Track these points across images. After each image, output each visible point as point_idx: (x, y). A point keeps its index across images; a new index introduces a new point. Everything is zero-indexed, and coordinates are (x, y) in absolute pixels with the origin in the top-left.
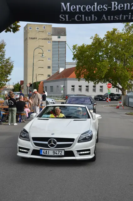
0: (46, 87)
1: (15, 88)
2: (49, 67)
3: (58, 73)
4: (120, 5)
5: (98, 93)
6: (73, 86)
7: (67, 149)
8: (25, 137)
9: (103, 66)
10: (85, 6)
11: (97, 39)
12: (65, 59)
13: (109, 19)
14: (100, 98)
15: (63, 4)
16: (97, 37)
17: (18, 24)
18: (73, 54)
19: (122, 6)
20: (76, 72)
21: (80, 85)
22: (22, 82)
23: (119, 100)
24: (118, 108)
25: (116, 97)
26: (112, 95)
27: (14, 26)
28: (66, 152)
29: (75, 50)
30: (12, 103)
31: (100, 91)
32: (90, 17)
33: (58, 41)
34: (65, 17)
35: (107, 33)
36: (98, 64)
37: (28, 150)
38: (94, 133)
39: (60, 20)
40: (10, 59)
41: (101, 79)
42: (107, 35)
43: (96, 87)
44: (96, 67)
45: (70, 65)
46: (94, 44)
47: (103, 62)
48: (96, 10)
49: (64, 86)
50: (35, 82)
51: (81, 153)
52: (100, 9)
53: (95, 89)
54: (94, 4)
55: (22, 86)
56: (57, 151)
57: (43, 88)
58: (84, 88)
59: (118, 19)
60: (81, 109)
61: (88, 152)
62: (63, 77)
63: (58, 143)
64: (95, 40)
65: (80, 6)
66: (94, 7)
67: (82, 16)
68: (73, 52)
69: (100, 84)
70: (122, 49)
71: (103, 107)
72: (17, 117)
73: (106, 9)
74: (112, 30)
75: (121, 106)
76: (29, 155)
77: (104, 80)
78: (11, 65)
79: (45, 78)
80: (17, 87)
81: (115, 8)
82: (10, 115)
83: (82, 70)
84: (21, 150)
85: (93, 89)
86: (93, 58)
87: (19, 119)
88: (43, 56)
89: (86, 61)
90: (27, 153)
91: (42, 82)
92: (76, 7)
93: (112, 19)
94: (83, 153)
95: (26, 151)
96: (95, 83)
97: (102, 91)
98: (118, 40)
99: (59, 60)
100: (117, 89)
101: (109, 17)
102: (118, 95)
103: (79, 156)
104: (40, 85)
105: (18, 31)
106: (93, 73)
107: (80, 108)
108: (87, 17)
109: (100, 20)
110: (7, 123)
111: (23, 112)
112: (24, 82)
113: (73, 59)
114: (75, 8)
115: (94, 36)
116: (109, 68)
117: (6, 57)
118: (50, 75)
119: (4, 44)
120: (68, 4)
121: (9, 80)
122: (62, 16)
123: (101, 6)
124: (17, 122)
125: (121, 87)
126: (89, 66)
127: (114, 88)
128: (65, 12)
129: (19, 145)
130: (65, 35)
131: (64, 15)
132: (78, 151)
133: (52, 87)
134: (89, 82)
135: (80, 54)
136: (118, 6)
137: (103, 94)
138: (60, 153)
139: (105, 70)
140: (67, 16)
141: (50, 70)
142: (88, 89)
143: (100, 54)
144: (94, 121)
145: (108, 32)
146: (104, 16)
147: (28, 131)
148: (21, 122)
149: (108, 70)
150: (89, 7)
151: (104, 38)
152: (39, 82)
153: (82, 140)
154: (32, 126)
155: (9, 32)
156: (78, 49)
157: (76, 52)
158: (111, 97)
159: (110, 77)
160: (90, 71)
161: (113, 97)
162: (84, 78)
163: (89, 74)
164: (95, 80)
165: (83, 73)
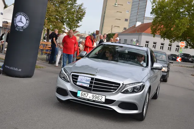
2: (126, 20)
3: (134, 26)
5: (173, 52)
6: (147, 42)
9: (182, 23)
12: (145, 13)
14: (174, 57)
18: (152, 8)
20: (152, 27)
22: (98, 32)
23: (193, 62)
25: (192, 58)
26: (186, 55)
29: (154, 4)
31: (176, 51)
36: (177, 21)
43: (172, 46)
44: (173, 24)
45: (148, 20)
47: (182, 19)
49: (137, 41)
50: (110, 33)
58: (158, 46)
62: (138, 31)
69: (176, 43)
71: (171, 66)
77: (182, 39)
78: (84, 11)
79: (121, 30)
83: (158, 26)
86: (172, 15)
88: (116, 5)
91: (116, 34)
96: (171, 42)
97: (178, 51)
99: (138, 13)
106: (171, 30)
113: (151, 13)
118: (126, 28)
121: (79, 26)
126: (166, 22)
127: (191, 48)
133: (126, 40)
134: (164, 40)
135: (159, 8)
137: (177, 53)
139: (183, 28)
141: (127, 23)
142: (163, 47)
143: (181, 11)
149: (187, 28)
152: (114, 34)
156: (158, 3)
157: (155, 6)
158: (186, 58)
159: (189, 37)
160: (167, 28)
161: (188, 58)
162: (160, 34)
163: (165, 30)
164: (172, 38)
165: (160, 29)
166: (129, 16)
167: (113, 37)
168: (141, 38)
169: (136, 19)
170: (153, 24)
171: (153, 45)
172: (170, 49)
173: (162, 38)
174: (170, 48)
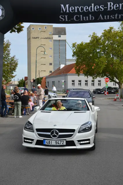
0: (48, 82)
1: (19, 84)
2: (51, 64)
3: (59, 69)
4: (115, 5)
5: (97, 87)
6: (73, 81)
7: (68, 139)
8: (29, 129)
9: (101, 62)
10: (83, 7)
11: (95, 37)
13: (105, 18)
14: (99, 91)
15: (62, 5)
16: (95, 35)
17: (22, 25)
18: (73, 52)
19: (118, 6)
20: (76, 67)
21: (80, 80)
22: (26, 78)
23: (116, 93)
24: (115, 100)
25: (114, 90)
26: (109, 88)
27: (18, 27)
28: (67, 142)
29: (74, 48)
30: (17, 97)
31: (99, 85)
33: (59, 40)
34: (65, 18)
36: (96, 60)
37: (33, 140)
38: (94, 124)
39: (60, 20)
40: (15, 57)
41: (99, 74)
42: (104, 33)
43: (95, 81)
44: (94, 63)
45: (70, 62)
46: (92, 42)
47: (100, 58)
48: (93, 10)
49: (65, 81)
50: (38, 78)
51: (82, 142)
52: (97, 9)
53: (93, 83)
54: (92, 5)
55: (26, 82)
56: (59, 141)
57: (46, 83)
58: (83, 83)
59: (113, 18)
60: (81, 102)
61: (88, 142)
62: (63, 72)
63: (60, 134)
64: (93, 38)
65: (78, 7)
66: (91, 8)
67: (80, 16)
68: (73, 49)
69: (98, 79)
70: (118, 46)
71: (101, 100)
72: (22, 110)
73: (103, 9)
74: (109, 28)
75: (118, 98)
76: (33, 145)
77: (102, 75)
78: (16, 63)
79: (47, 74)
80: (21, 83)
81: (111, 8)
82: (15, 109)
83: (81, 66)
84: (26, 140)
85: (92, 83)
86: (91, 55)
87: (24, 112)
88: (45, 54)
89: (85, 58)
90: (31, 143)
91: (44, 78)
92: (75, 8)
93: (108, 18)
94: (84, 142)
95: (30, 141)
96: (93, 78)
97: (100, 85)
98: (115, 38)
99: (60, 57)
100: (114, 83)
101: (105, 16)
102: (115, 88)
103: (80, 145)
104: (43, 81)
105: (22, 31)
106: (92, 68)
107: (79, 101)
108: (84, 17)
109: (97, 20)
110: (13, 116)
111: (27, 106)
112: (28, 78)
113: (73, 56)
114: (73, 9)
115: (92, 35)
116: (106, 64)
117: (11, 55)
118: (52, 71)
119: (9, 44)
120: (67, 6)
121: (14, 77)
122: (62, 17)
123: (98, 7)
124: (22, 114)
125: (117, 81)
126: (87, 62)
127: (111, 82)
129: (24, 136)
130: (65, 34)
131: (63, 16)
132: (79, 141)
133: (53, 82)
134: (88, 77)
135: (79, 51)
136: (113, 6)
137: (101, 87)
138: (62, 142)
139: (102, 66)
140: (66, 16)
141: (52, 66)
142: (87, 83)
143: (97, 51)
144: (93, 113)
145: (105, 30)
146: (101, 15)
147: (32, 123)
148: (26, 115)
149: (106, 65)
150: (86, 8)
151: (102, 36)
152: (42, 78)
153: (82, 130)
154: (36, 118)
155: (14, 32)
156: (77, 47)
158: (109, 91)
159: (108, 72)
160: (88, 66)
161: (111, 90)
162: (83, 73)
163: (88, 69)
164: (94, 75)
165: (82, 69)
166: (53, 60)
168: (67, 78)
169: (59, 62)
170: (77, 65)
171: (79, 83)
172: (93, 84)
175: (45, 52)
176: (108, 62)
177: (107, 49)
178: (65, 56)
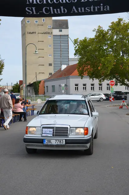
0: (47, 87)
1: (13, 89)
2: (50, 65)
3: (60, 70)
5: (105, 91)
6: (77, 85)
9: (108, 61)
11: (100, 31)
13: (80, 11)
16: (101, 29)
18: (75, 50)
20: (79, 69)
22: (21, 82)
24: (121, 107)
26: (119, 93)
29: (76, 45)
31: (107, 90)
32: (59, 10)
33: (60, 35)
34: (32, 10)
35: (111, 24)
36: (103, 59)
39: (27, 13)
41: (106, 77)
43: (103, 85)
45: (73, 62)
46: (97, 37)
47: (108, 57)
48: (64, 1)
49: (66, 85)
50: (35, 81)
55: (21, 87)
57: (44, 87)
58: (89, 87)
62: (65, 75)
64: (98, 32)
67: (50, 9)
68: (75, 47)
69: (105, 82)
71: (105, 107)
74: (117, 20)
75: (125, 105)
77: (111, 77)
78: (2, 64)
79: (46, 76)
80: (16, 88)
83: (84, 67)
85: (99, 87)
86: (97, 53)
88: (37, 53)
89: (88, 56)
91: (42, 81)
93: (83, 11)
96: (100, 81)
97: (109, 90)
98: (125, 32)
99: (62, 56)
100: (126, 87)
101: (79, 9)
104: (41, 85)
106: (98, 69)
108: (55, 10)
109: (70, 13)
112: (24, 82)
113: (75, 54)
115: (97, 28)
116: (115, 63)
118: (51, 73)
122: (28, 9)
127: (121, 85)
128: (32, 5)
133: (53, 86)
134: (93, 80)
135: (82, 49)
137: (109, 92)
139: (110, 66)
140: (34, 8)
141: (52, 68)
142: (93, 87)
143: (104, 48)
149: (114, 65)
151: (109, 29)
152: (40, 82)
156: (80, 43)
157: (78, 46)
158: (118, 96)
159: (117, 74)
160: (94, 67)
161: (121, 95)
162: (88, 75)
163: (93, 70)
164: (101, 78)
165: (87, 70)
166: (53, 60)
167: (40, 85)
168: (69, 81)
169: (61, 62)
170: (79, 66)
171: (84, 87)
172: (101, 89)
173: (91, 78)
174: (101, 87)
175: (37, 51)
176: (117, 61)
177: (116, 46)
178: (68, 54)
